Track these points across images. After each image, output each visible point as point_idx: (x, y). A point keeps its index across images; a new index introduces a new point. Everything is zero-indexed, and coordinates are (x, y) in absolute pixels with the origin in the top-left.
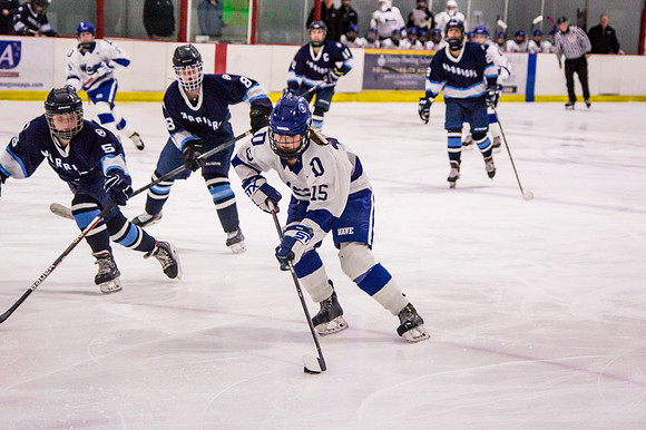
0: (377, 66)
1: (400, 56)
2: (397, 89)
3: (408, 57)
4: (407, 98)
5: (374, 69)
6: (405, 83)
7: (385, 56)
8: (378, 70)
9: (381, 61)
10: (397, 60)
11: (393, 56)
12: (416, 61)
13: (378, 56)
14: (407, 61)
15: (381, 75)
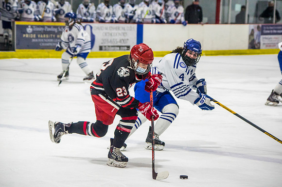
0: (25, 33)
1: (43, 27)
2: (43, 49)
3: (49, 27)
4: (50, 55)
5: (24, 36)
6: (48, 44)
7: (32, 26)
8: (27, 36)
9: (29, 30)
10: (41, 29)
11: (38, 26)
12: (56, 30)
13: (27, 26)
14: (49, 29)
15: (30, 39)
